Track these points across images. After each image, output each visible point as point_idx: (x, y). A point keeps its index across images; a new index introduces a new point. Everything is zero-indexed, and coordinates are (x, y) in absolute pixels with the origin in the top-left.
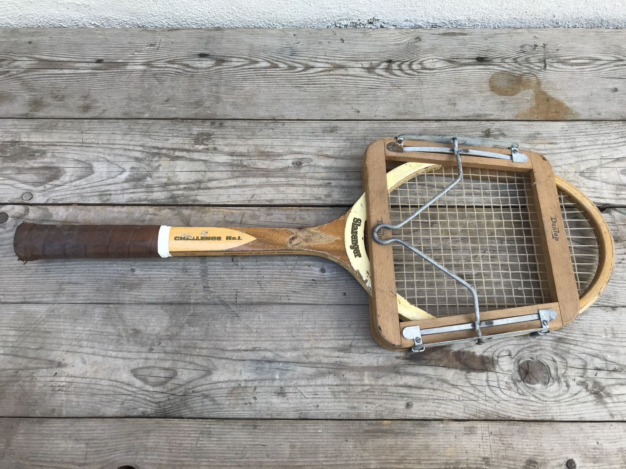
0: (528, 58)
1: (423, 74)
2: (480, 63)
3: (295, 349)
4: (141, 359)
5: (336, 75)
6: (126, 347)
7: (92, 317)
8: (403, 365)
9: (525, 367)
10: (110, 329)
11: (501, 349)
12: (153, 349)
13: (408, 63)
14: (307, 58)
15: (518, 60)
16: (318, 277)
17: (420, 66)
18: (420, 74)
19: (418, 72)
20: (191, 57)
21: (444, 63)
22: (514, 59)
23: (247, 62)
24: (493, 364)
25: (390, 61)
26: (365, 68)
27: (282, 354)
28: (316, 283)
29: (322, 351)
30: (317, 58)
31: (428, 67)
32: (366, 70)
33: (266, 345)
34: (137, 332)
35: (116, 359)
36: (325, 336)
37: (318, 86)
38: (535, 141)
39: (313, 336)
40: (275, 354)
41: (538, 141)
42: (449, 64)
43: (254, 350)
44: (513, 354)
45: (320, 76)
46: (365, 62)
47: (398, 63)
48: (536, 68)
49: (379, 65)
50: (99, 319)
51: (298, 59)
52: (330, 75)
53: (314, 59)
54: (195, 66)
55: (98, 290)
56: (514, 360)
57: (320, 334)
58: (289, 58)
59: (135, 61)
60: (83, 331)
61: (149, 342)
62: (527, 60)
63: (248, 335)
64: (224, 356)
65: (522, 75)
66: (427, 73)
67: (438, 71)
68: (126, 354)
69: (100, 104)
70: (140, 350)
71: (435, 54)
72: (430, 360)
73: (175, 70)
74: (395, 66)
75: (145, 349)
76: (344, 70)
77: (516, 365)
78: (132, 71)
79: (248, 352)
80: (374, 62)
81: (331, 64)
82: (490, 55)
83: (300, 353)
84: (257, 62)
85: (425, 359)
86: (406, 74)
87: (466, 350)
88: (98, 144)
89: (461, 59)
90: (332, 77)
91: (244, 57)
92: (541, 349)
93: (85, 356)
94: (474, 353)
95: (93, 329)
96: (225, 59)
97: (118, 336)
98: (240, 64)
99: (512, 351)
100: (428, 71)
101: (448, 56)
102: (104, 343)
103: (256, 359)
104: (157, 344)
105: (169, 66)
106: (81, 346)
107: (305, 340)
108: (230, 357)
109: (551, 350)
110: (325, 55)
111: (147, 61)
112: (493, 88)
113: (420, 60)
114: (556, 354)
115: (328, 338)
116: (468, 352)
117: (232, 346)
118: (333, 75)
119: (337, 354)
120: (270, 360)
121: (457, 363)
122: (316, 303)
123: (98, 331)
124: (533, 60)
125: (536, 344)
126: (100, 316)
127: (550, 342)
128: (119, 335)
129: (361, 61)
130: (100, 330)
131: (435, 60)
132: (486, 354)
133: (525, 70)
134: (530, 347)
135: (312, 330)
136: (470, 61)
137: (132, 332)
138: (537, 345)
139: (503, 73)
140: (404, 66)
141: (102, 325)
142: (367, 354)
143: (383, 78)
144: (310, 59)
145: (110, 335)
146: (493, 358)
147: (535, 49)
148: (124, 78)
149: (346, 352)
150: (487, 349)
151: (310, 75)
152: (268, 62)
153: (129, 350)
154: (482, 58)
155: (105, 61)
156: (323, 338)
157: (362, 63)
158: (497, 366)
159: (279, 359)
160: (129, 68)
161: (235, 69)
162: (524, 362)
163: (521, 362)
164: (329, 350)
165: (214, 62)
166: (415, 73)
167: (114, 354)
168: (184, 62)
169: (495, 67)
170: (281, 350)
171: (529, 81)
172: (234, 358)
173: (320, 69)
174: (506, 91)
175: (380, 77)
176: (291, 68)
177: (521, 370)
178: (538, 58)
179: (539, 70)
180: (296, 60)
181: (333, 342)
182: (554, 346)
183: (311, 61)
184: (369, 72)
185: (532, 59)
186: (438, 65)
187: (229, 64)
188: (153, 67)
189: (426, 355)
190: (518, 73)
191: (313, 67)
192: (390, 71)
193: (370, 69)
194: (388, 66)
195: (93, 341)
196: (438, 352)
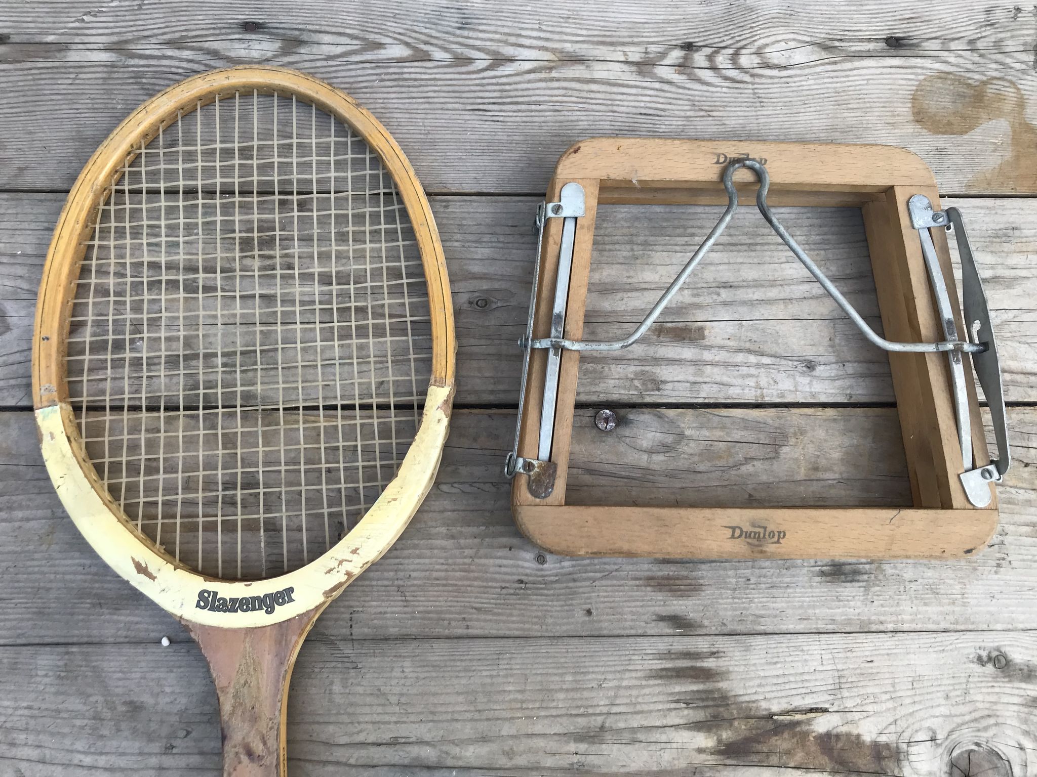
0: (1001, 40)
1: (763, 80)
2: (893, 52)
3: (484, 739)
4: (147, 768)
5: (565, 80)
6: (115, 743)
7: (32, 676)
8: (712, 767)
9: (963, 764)
10: (75, 704)
11: (916, 726)
12: (173, 747)
13: (731, 51)
14: (497, 36)
15: (980, 45)
16: (531, 575)
17: (756, 60)
18: (757, 80)
19: (752, 76)
20: (222, 30)
21: (813, 53)
22: (971, 42)
23: (356, 45)
24: (899, 760)
25: (689, 47)
26: (632, 63)
27: (456, 750)
28: (526, 588)
29: (541, 743)
30: (520, 35)
31: (776, 61)
32: (634, 68)
33: (423, 731)
34: (135, 708)
35: (93, 771)
36: (547, 708)
37: (523, 107)
38: (1006, 247)
39: (522, 708)
40: (441, 751)
41: (1013, 248)
42: (824, 55)
43: (395, 744)
44: (940, 736)
45: (529, 82)
46: (633, 49)
47: (708, 51)
48: (1018, 66)
49: (664, 55)
50: (47, 680)
51: (476, 38)
52: (552, 80)
53: (512, 40)
54: (232, 54)
55: (41, 613)
56: (940, 750)
57: (537, 705)
58: (454, 35)
59: (86, 39)
60: (16, 709)
61: (165, 731)
62: (998, 46)
63: (380, 710)
64: (330, 759)
65: (984, 83)
66: (771, 77)
67: (798, 72)
68: (114, 760)
69: (9, 153)
70: (146, 750)
71: (791, 29)
72: (769, 754)
73: (184, 65)
74: (699, 58)
75: (155, 747)
76: (582, 67)
77: (946, 759)
78: (80, 67)
79: (382, 748)
80: (653, 48)
81: (553, 51)
82: (918, 31)
83: (494, 747)
84: (380, 46)
85: (758, 752)
86: (726, 78)
87: (844, 729)
88: (14, 255)
89: (850, 40)
90: (555, 84)
91: (348, 31)
92: (997, 724)
93: (23, 766)
94: (858, 736)
95: (36, 705)
96: (305, 37)
97: (94, 718)
98: (339, 50)
99: (938, 732)
100: (775, 72)
101: (821, 34)
102: (64, 735)
103: (401, 762)
104: (182, 734)
105: (169, 53)
106: (13, 744)
107: (506, 719)
108: (344, 760)
109: (1017, 725)
110: (540, 30)
111: (115, 39)
112: (920, 117)
113: (757, 44)
114: (1027, 733)
115: (554, 713)
116: (848, 735)
117: (346, 734)
118: (558, 80)
119: (572, 747)
120: (430, 764)
121: (824, 760)
122: (526, 633)
123: (47, 709)
124: (1011, 45)
125: (986, 713)
126: (50, 673)
127: (1016, 708)
128: (97, 717)
129: (623, 44)
130: (53, 707)
131: (792, 44)
132: (883, 739)
133: (992, 70)
134: (975, 720)
135: (519, 696)
136: (871, 46)
137: (124, 709)
138: (989, 716)
139: (943, 76)
140: (722, 60)
141: (57, 693)
142: (637, 745)
143: (673, 89)
144: (504, 38)
145: (76, 717)
146: (897, 747)
147: (1015, 18)
148: (64, 84)
149: (594, 743)
150: (886, 728)
151: (504, 80)
152: (407, 44)
153: (120, 750)
154: (898, 39)
155: (15, 39)
156: (543, 713)
157: (626, 49)
158: (905, 763)
159: (450, 762)
160: (74, 56)
161: (330, 63)
162: (962, 753)
163: (954, 754)
164: (556, 738)
165: (277, 45)
166: (747, 78)
167: (88, 760)
168: (206, 45)
169: (927, 63)
170: (453, 742)
171: (1000, 98)
172: (352, 761)
173: (528, 66)
174: (949, 124)
175: (666, 87)
176: (461, 61)
177: (955, 770)
178: (1022, 40)
179: (1023, 72)
180: (471, 42)
181: (564, 720)
182: (1023, 715)
183: (506, 43)
184: (640, 73)
185: (1009, 42)
186: (799, 57)
187: (315, 49)
188: (133, 56)
189: (759, 742)
190: (977, 77)
191: (511, 60)
192: (688, 71)
193: (644, 66)
194: (686, 58)
195: (39, 733)
196: (786, 735)
